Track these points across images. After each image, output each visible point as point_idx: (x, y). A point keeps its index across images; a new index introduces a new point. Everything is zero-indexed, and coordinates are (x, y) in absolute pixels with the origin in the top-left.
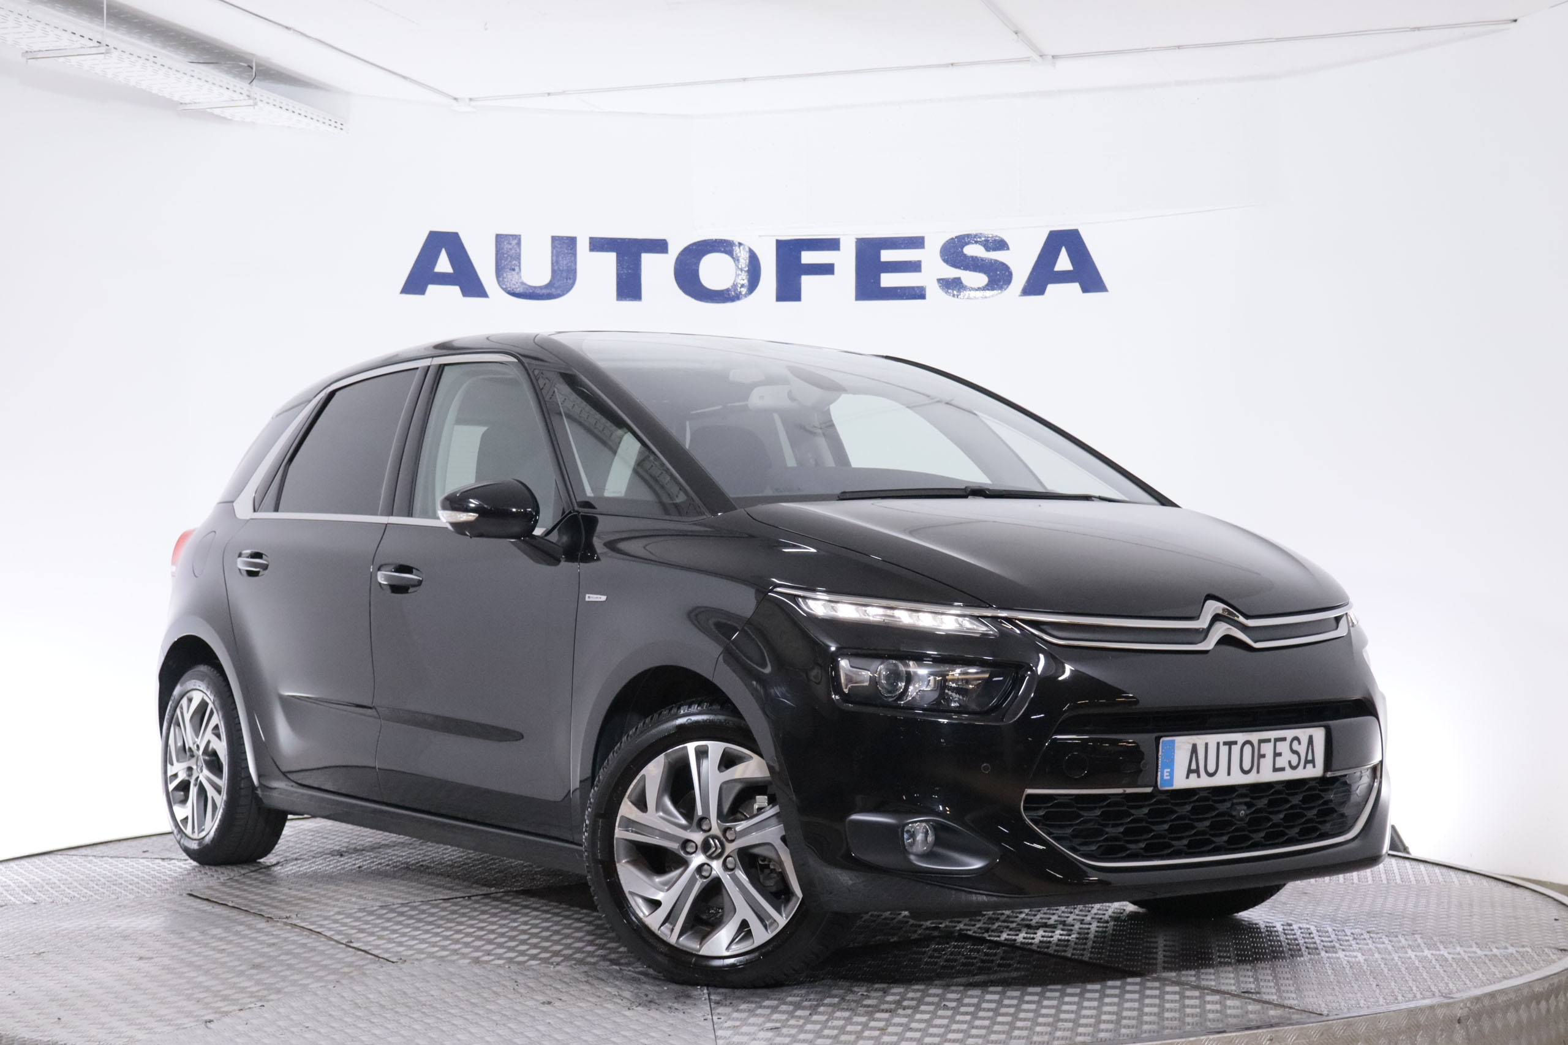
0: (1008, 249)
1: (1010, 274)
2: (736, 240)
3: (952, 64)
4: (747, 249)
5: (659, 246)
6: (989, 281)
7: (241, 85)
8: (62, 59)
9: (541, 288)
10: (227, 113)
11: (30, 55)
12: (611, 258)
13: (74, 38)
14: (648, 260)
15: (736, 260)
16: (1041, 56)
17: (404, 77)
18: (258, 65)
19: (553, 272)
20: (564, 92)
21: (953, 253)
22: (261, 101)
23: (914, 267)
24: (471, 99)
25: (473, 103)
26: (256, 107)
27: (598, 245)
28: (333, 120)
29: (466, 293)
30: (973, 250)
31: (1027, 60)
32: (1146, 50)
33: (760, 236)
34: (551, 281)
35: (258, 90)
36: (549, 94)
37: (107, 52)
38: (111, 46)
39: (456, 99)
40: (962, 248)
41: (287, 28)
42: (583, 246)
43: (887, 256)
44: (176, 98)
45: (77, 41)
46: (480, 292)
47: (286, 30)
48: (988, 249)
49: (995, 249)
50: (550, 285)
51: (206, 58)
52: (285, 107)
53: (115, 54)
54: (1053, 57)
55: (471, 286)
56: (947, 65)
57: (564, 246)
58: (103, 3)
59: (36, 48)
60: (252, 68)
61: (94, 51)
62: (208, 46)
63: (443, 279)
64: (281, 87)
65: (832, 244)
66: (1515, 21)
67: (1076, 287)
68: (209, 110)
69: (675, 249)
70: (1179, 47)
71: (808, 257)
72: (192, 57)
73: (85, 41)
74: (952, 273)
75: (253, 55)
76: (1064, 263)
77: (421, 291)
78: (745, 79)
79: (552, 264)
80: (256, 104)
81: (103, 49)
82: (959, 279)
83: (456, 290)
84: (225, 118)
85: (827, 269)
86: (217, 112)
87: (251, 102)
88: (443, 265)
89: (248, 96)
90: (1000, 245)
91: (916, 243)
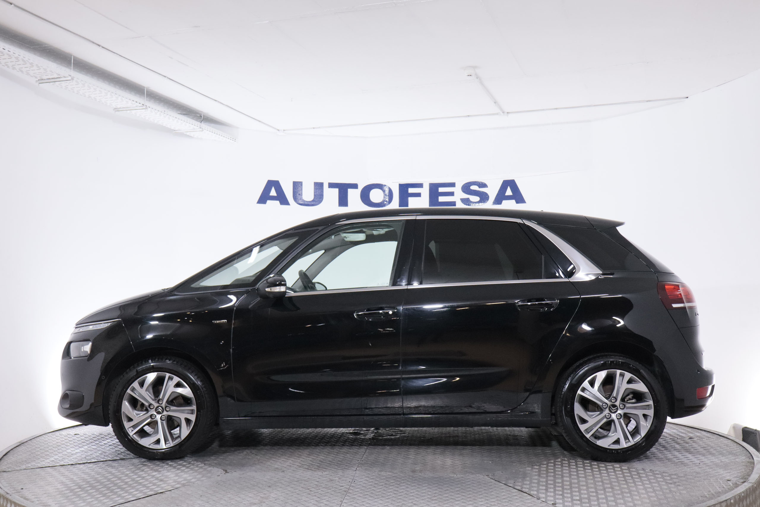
0: (487, 187)
1: (488, 197)
2: (384, 184)
3: (468, 116)
4: (388, 187)
5: (355, 186)
6: (480, 199)
7: (198, 123)
8: (128, 111)
9: (310, 202)
10: (192, 134)
11: (116, 110)
12: (336, 191)
13: (133, 102)
14: (350, 191)
15: (384, 191)
16: (503, 112)
17: (260, 121)
18: (204, 116)
19: (315, 195)
20: (319, 128)
21: (466, 188)
22: (205, 129)
23: (452, 194)
24: (284, 130)
25: (285, 132)
26: (203, 132)
27: (332, 185)
28: (232, 138)
29: (282, 203)
30: (474, 188)
31: (497, 114)
32: (543, 110)
33: (393, 182)
34: (314, 199)
35: (203, 125)
36: (314, 128)
37: (146, 108)
38: (148, 107)
39: (278, 130)
40: (470, 187)
41: (215, 100)
42: (326, 186)
43: (441, 190)
44: (172, 128)
45: (135, 104)
46: (287, 203)
47: (215, 101)
48: (480, 187)
49: (482, 187)
50: (313, 201)
51: (184, 113)
52: (214, 132)
53: (149, 109)
54: (507, 113)
55: (283, 201)
56: (466, 116)
57: (319, 186)
58: (145, 90)
59: (119, 107)
60: (201, 117)
61: (141, 108)
62: (185, 108)
63: (273, 198)
64: (213, 125)
65: (420, 185)
66: (687, 98)
67: (514, 201)
68: (185, 133)
69: (361, 187)
70: (556, 109)
71: (411, 190)
72: (179, 112)
73: (138, 104)
74: (466, 196)
75: (202, 112)
76: (509, 192)
77: (265, 203)
78: (389, 122)
79: (314, 193)
80: (203, 130)
81: (144, 107)
82: (469, 198)
83: (278, 202)
84: (191, 136)
85: (418, 195)
86: (188, 134)
87: (201, 130)
88: (273, 193)
89: (200, 127)
90: (484, 185)
91: (453, 185)
